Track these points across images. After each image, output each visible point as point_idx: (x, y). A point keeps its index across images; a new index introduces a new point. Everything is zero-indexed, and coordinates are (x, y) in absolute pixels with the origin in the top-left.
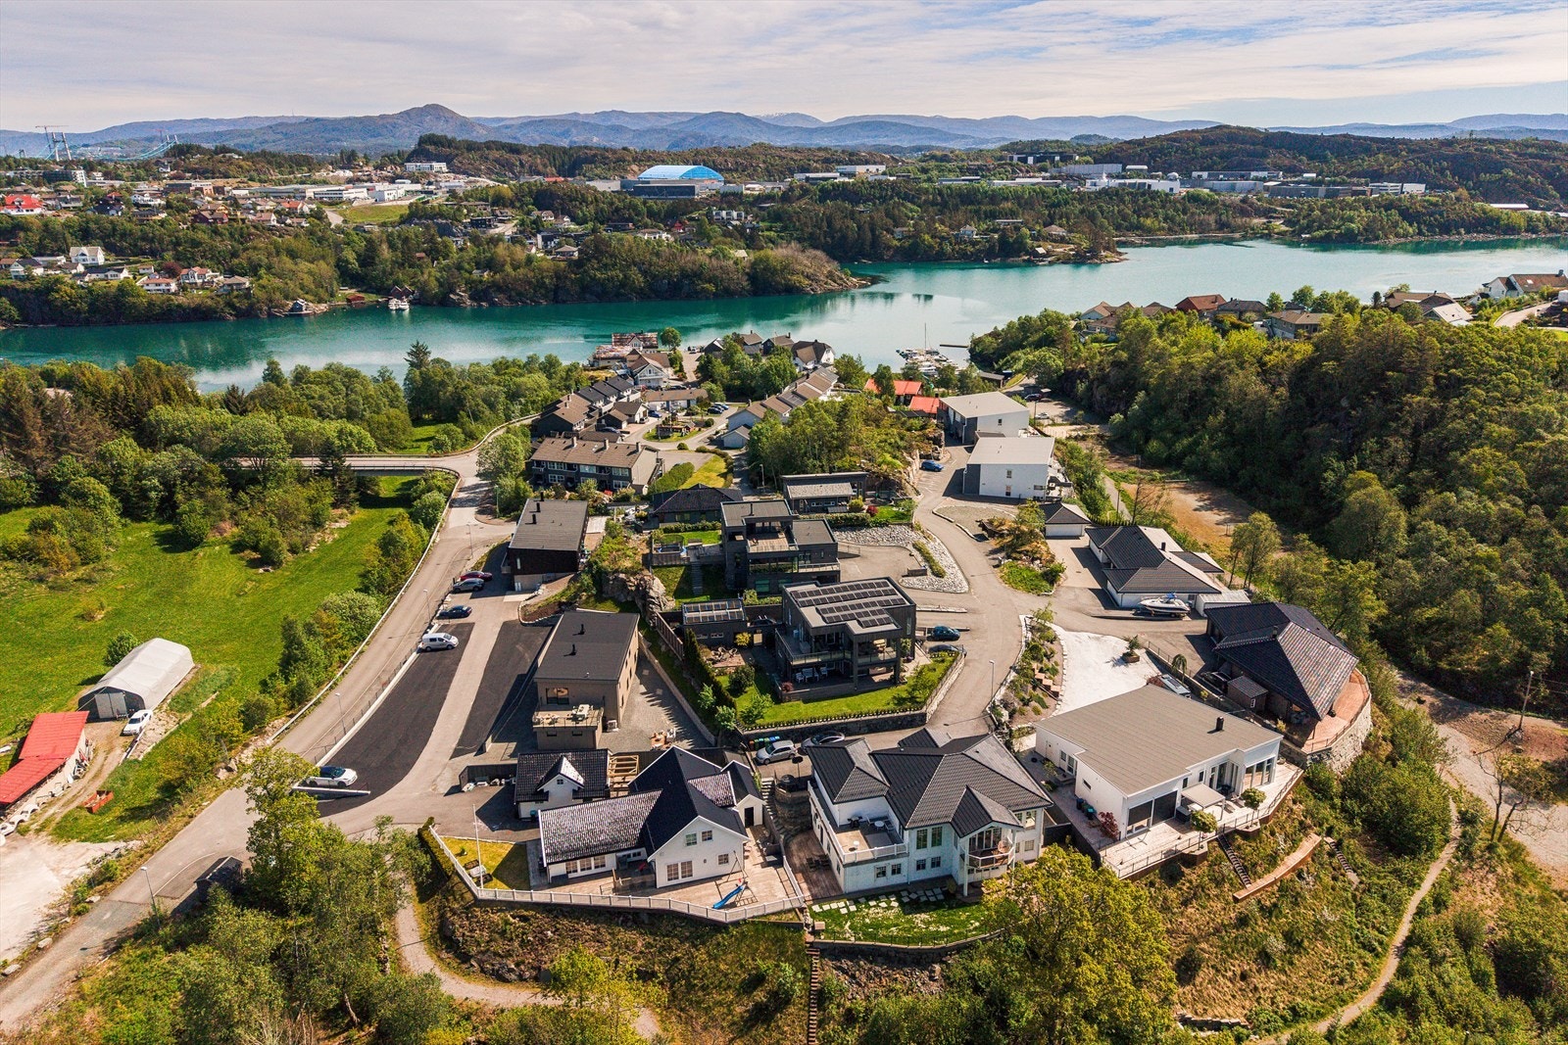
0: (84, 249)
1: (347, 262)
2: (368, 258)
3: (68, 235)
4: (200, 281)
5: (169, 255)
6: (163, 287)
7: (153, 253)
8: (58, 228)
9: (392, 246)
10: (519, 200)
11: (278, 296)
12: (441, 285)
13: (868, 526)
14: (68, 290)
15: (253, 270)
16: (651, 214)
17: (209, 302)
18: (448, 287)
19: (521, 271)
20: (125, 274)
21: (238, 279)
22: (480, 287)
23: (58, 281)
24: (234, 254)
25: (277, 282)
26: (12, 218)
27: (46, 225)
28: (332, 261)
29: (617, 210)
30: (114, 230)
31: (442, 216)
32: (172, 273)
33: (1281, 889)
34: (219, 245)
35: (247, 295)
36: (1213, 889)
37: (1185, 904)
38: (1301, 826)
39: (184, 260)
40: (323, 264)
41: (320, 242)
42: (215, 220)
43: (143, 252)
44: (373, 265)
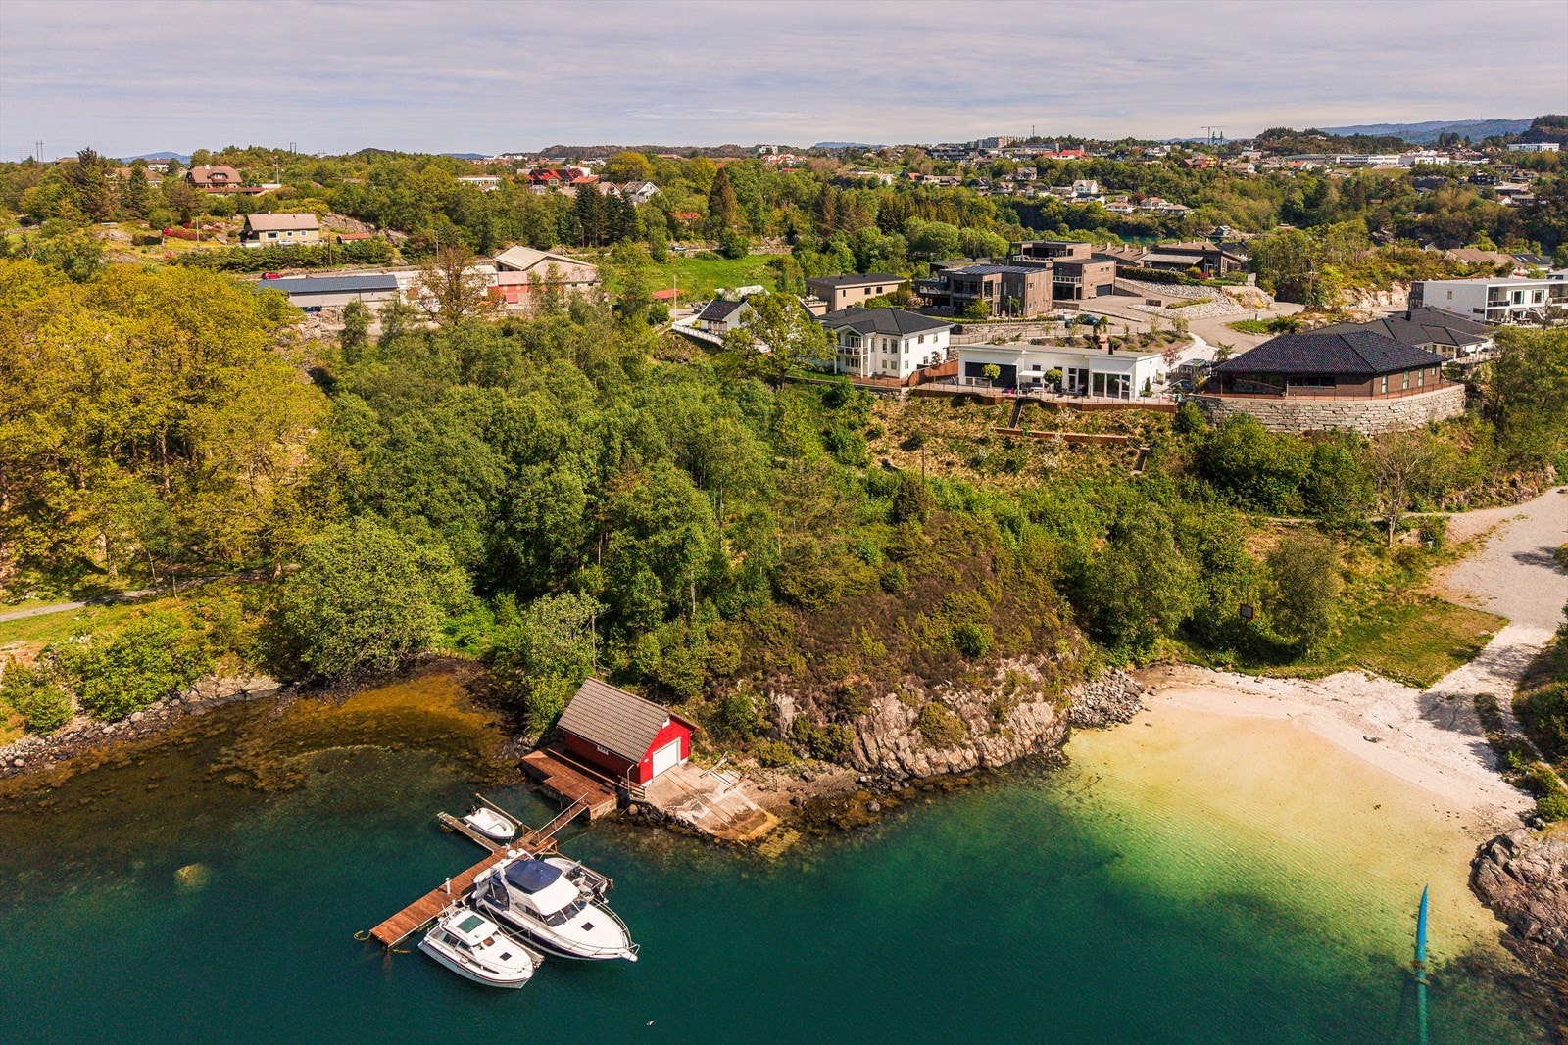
0: (1084, 182)
1: (1293, 202)
2: (1312, 202)
3: (1080, 172)
4: (1152, 208)
5: (1141, 190)
6: (1121, 209)
7: (1133, 188)
8: (1077, 167)
9: (1344, 191)
11: (1208, 221)
13: (1178, 283)
14: (1054, 206)
15: (1197, 204)
17: (1149, 222)
19: (1459, 214)
20: (1102, 199)
21: (1180, 206)
23: (1052, 201)
24: (1193, 191)
25: (1216, 212)
26: (1051, 160)
27: (1069, 165)
28: (1279, 201)
30: (1113, 170)
31: (1439, 173)
32: (1136, 201)
33: (1039, 442)
34: (1185, 183)
35: (1180, 219)
36: (980, 419)
37: (951, 418)
38: (1122, 429)
39: (1151, 193)
40: (1267, 203)
41: (1278, 186)
42: (1195, 166)
43: (1127, 187)
44: (1317, 205)
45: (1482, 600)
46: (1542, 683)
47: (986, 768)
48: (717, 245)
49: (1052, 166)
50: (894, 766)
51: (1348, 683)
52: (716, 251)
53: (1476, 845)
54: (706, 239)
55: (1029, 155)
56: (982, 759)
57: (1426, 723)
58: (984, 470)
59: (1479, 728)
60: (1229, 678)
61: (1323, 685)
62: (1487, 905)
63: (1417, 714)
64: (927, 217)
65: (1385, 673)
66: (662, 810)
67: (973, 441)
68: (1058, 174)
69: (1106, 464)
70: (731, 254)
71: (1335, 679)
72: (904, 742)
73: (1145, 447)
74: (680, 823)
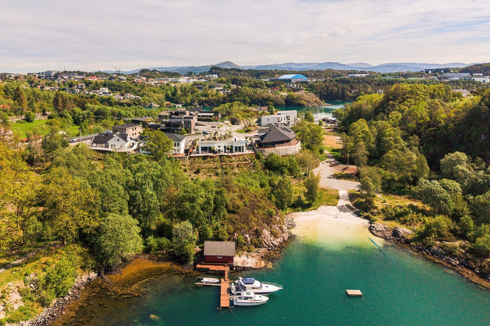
0: (103, 89)
1: (168, 94)
2: (174, 94)
3: (101, 85)
4: (129, 97)
5: (123, 91)
6: (119, 98)
7: (120, 90)
8: (99, 83)
9: (181, 91)
10: (227, 82)
11: (147, 101)
12: (191, 100)
14: (97, 97)
15: (142, 96)
16: (267, 85)
17: (129, 102)
18: (193, 101)
19: (214, 97)
20: (111, 94)
21: (138, 97)
22: (201, 101)
23: (95, 95)
24: (140, 91)
25: (148, 98)
26: (89, 81)
27: (96, 82)
28: (164, 94)
29: (256, 84)
30: (112, 84)
31: (201, 85)
32: (122, 95)
33: (230, 166)
34: (136, 89)
35: (139, 101)
36: (212, 162)
37: (204, 163)
38: (246, 160)
39: (127, 92)
40: (161, 94)
41: (163, 89)
42: (137, 83)
43: (117, 90)
44: (175, 95)
45: (330, 187)
46: (354, 200)
47: (285, 241)
48: (23, 117)
49: (90, 83)
50: (272, 245)
51: (322, 208)
52: (23, 119)
53: (367, 229)
54: (16, 115)
55: (81, 79)
56: (284, 239)
57: (341, 212)
58: (220, 176)
59: (350, 211)
60: (302, 213)
61: (319, 210)
62: (378, 237)
63: (339, 211)
64: (91, 103)
65: (328, 205)
66: (242, 266)
67: (213, 169)
68: (93, 86)
69: (246, 170)
70: (30, 120)
71: (320, 208)
72: (271, 238)
73: (252, 164)
74: (248, 268)
